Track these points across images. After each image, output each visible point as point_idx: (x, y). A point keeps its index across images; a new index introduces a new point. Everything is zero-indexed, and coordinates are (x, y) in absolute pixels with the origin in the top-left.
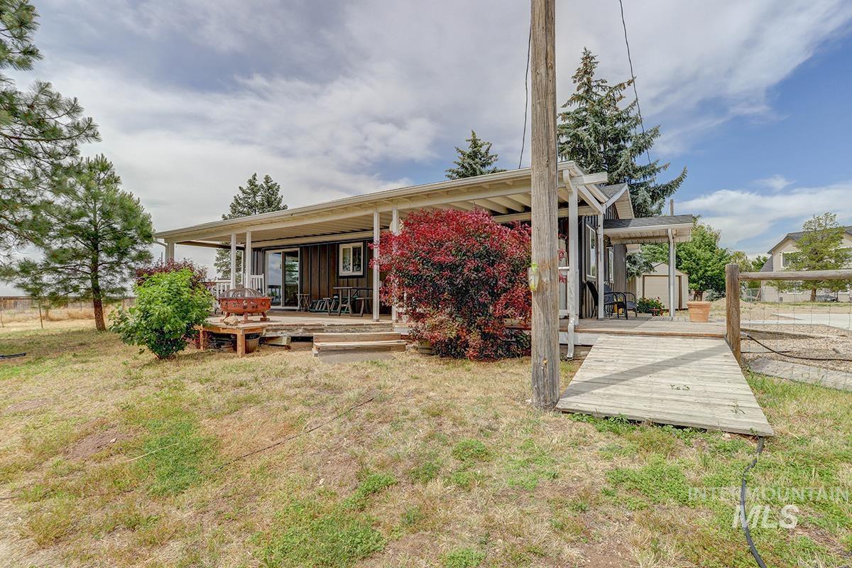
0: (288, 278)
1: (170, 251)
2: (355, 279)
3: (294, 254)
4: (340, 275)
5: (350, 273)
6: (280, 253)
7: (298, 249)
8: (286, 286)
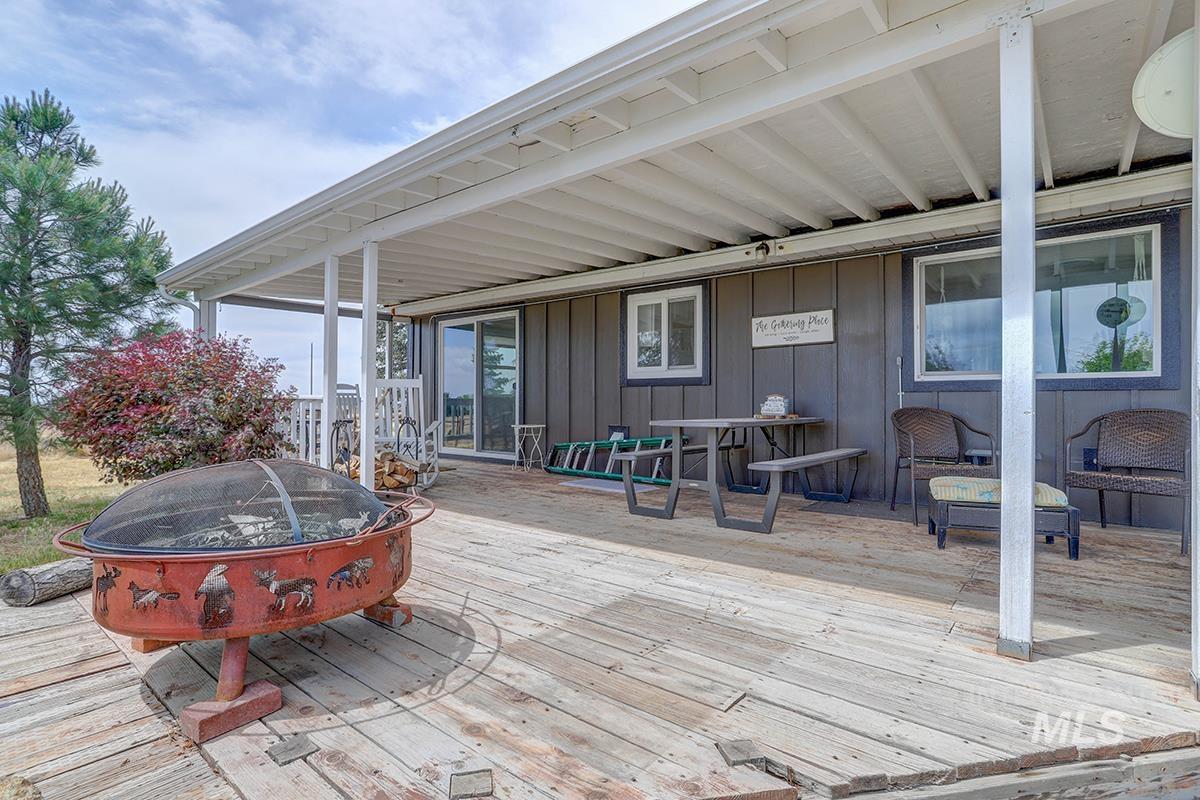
0: (489, 384)
1: (205, 319)
2: (677, 390)
3: (501, 330)
4: (630, 376)
5: (662, 372)
6: (470, 327)
7: (515, 314)
8: (484, 400)
